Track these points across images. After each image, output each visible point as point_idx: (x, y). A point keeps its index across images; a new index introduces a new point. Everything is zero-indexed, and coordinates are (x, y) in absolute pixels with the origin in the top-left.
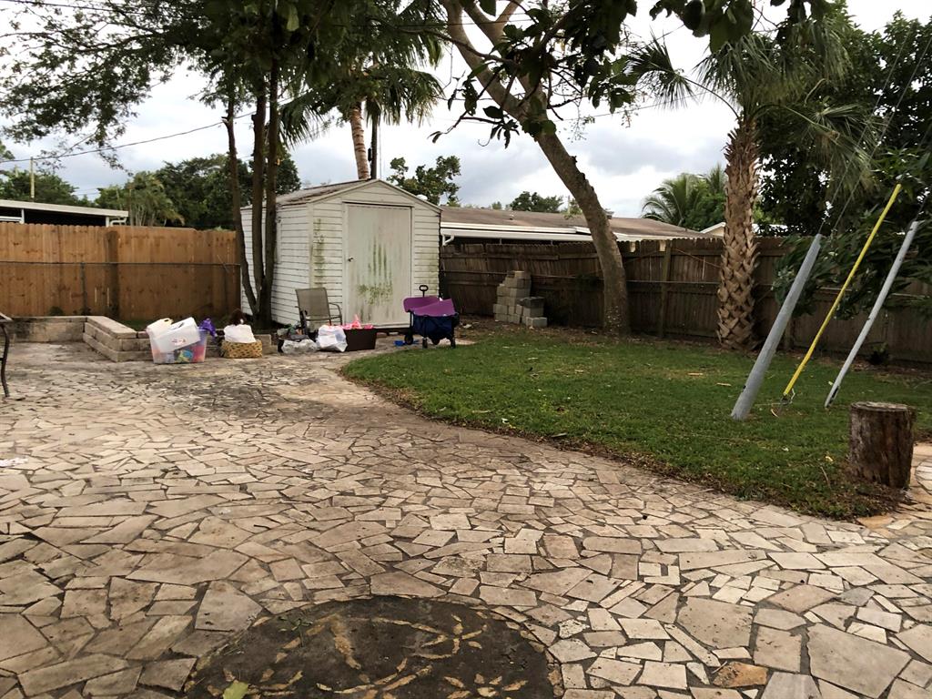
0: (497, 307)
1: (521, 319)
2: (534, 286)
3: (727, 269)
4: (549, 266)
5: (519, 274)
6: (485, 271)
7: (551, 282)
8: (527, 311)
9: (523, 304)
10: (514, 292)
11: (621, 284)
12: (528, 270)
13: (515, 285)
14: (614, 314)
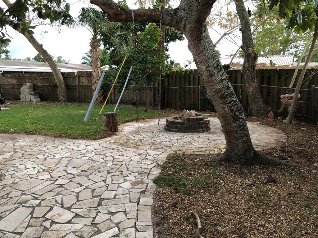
0: (21, 96)
1: (31, 99)
2: (35, 88)
3: (94, 80)
4: (39, 81)
5: (28, 84)
6: (15, 83)
7: (41, 86)
8: (32, 97)
9: (31, 94)
10: (27, 90)
11: (63, 86)
12: (32, 83)
13: (27, 88)
14: (62, 96)
